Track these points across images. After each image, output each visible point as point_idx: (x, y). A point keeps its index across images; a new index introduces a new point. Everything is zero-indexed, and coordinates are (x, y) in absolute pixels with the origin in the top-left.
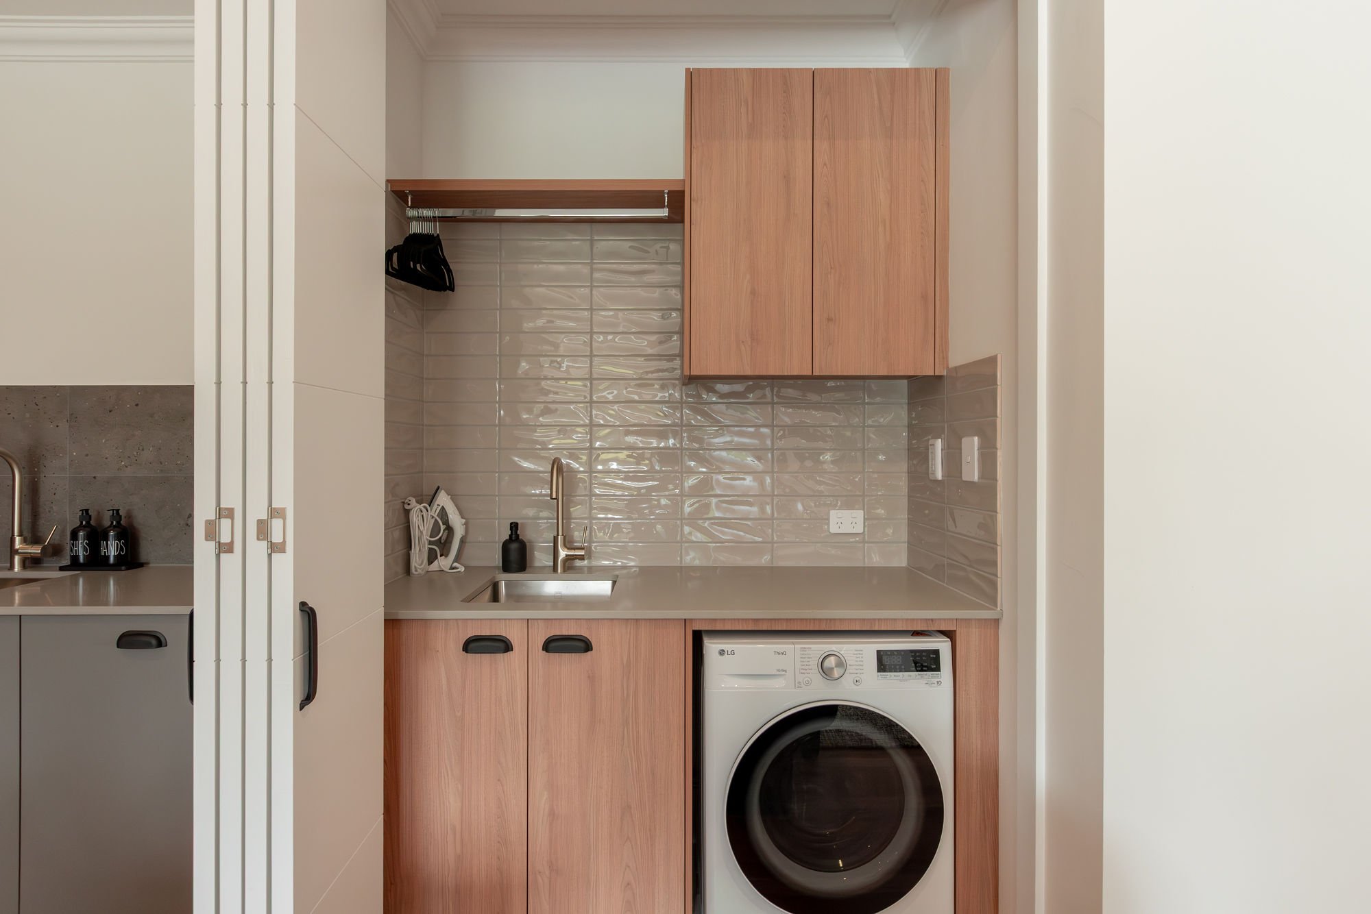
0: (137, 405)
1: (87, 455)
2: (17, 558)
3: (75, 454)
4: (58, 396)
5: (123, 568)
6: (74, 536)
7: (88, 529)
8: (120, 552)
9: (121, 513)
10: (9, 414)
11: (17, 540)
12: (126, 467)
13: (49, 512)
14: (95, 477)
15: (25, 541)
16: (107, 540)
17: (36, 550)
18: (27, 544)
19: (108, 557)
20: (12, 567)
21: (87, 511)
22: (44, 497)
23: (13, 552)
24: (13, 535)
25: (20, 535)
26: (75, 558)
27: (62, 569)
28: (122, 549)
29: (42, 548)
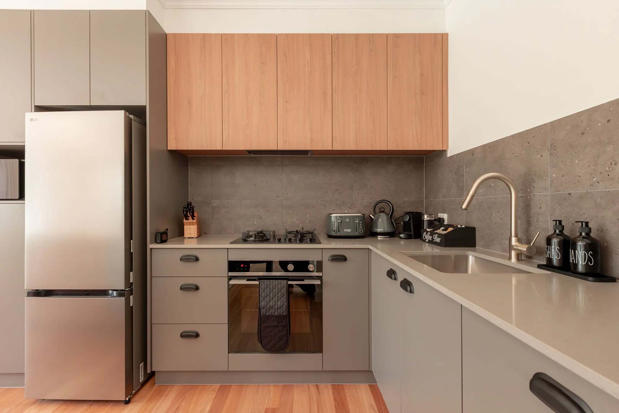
0: (609, 121)
1: (563, 176)
2: (513, 253)
3: (554, 176)
4: (543, 133)
5: (590, 278)
6: (549, 241)
7: (561, 238)
8: (587, 262)
9: (590, 225)
10: (513, 154)
11: (514, 239)
12: (598, 182)
13: (537, 221)
14: (570, 194)
15: (519, 241)
16: (575, 249)
17: (524, 248)
18: (519, 243)
19: (576, 265)
20: (510, 258)
21: (560, 222)
22: (534, 210)
23: (511, 247)
24: (511, 236)
25: (516, 236)
26: (550, 260)
27: (540, 266)
28: (590, 260)
29: (528, 247)
